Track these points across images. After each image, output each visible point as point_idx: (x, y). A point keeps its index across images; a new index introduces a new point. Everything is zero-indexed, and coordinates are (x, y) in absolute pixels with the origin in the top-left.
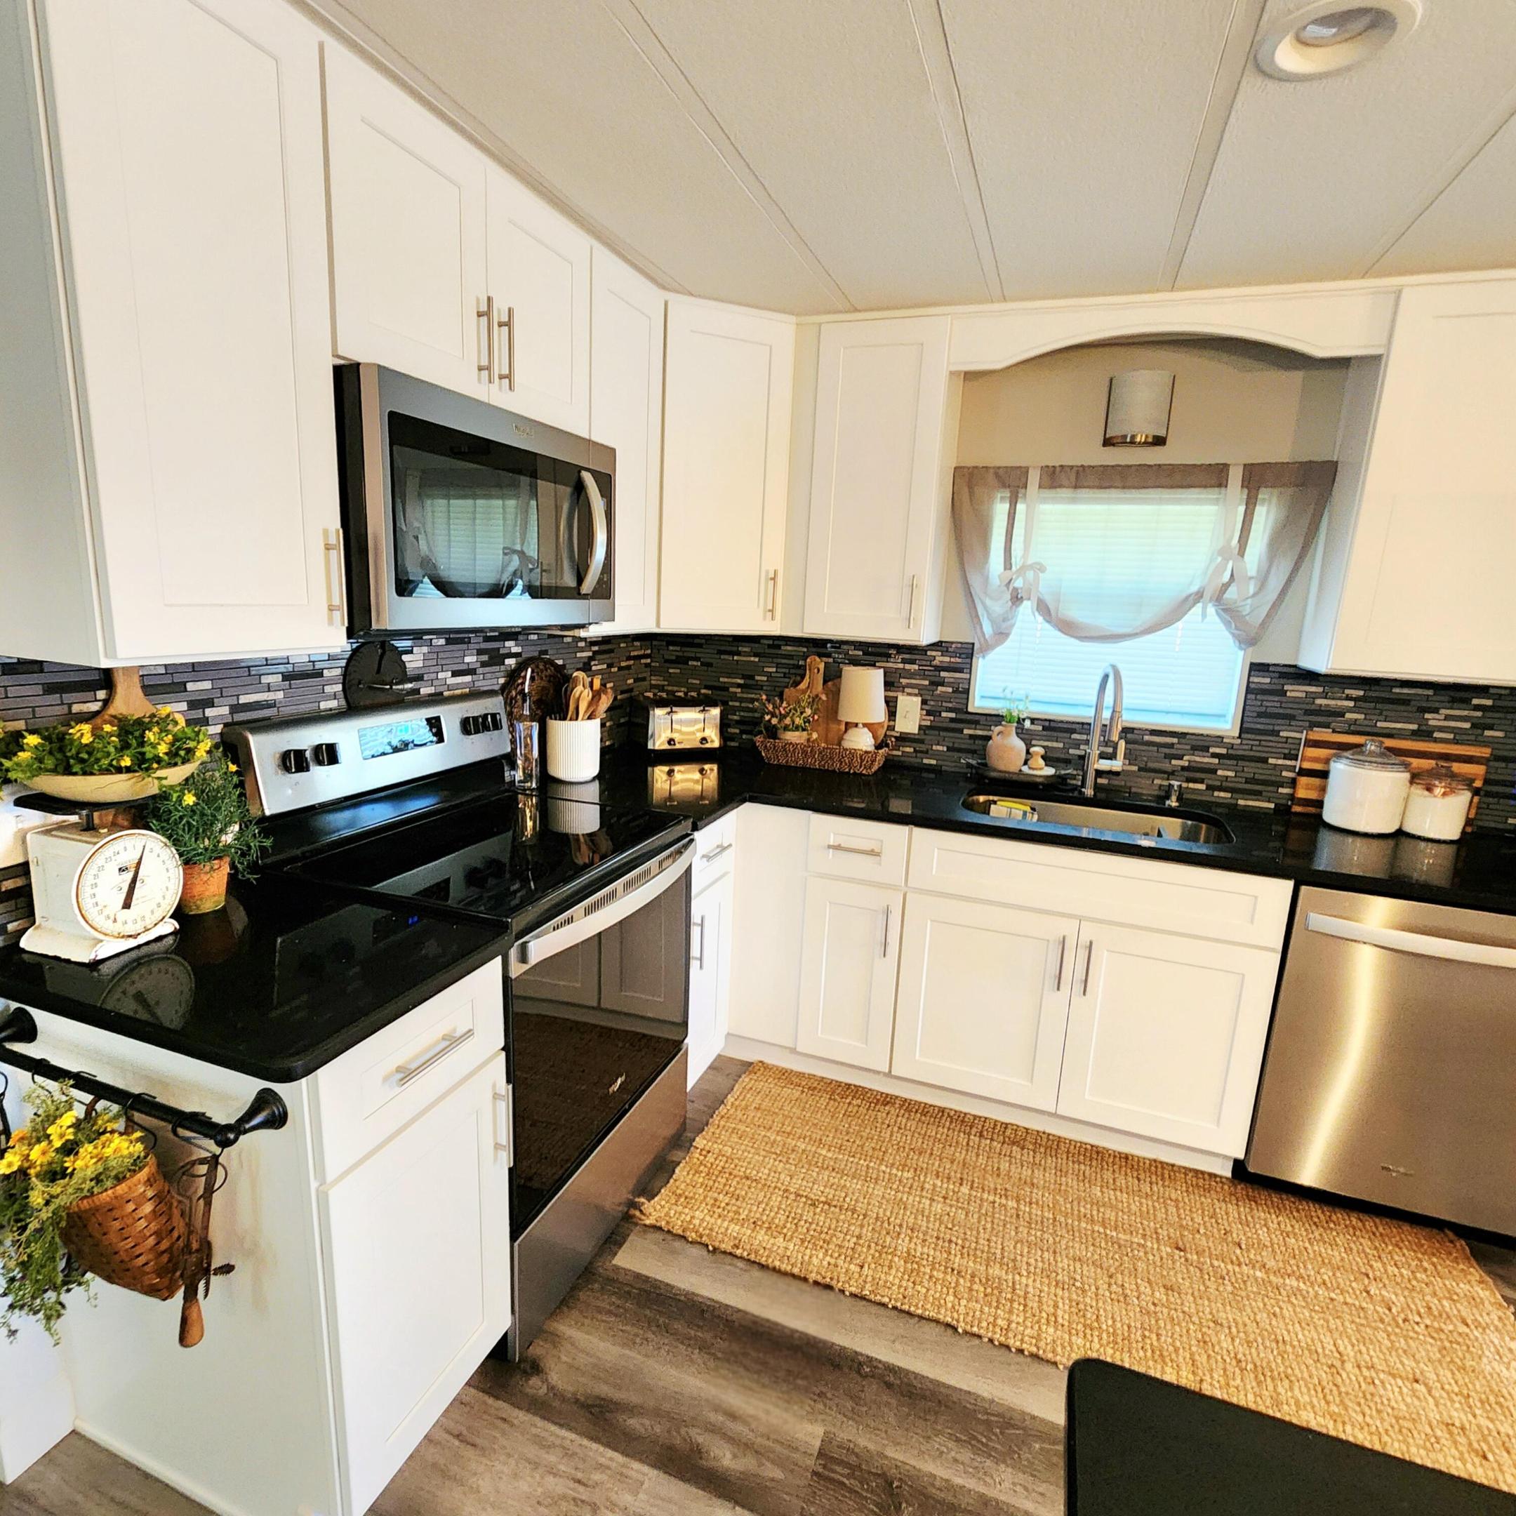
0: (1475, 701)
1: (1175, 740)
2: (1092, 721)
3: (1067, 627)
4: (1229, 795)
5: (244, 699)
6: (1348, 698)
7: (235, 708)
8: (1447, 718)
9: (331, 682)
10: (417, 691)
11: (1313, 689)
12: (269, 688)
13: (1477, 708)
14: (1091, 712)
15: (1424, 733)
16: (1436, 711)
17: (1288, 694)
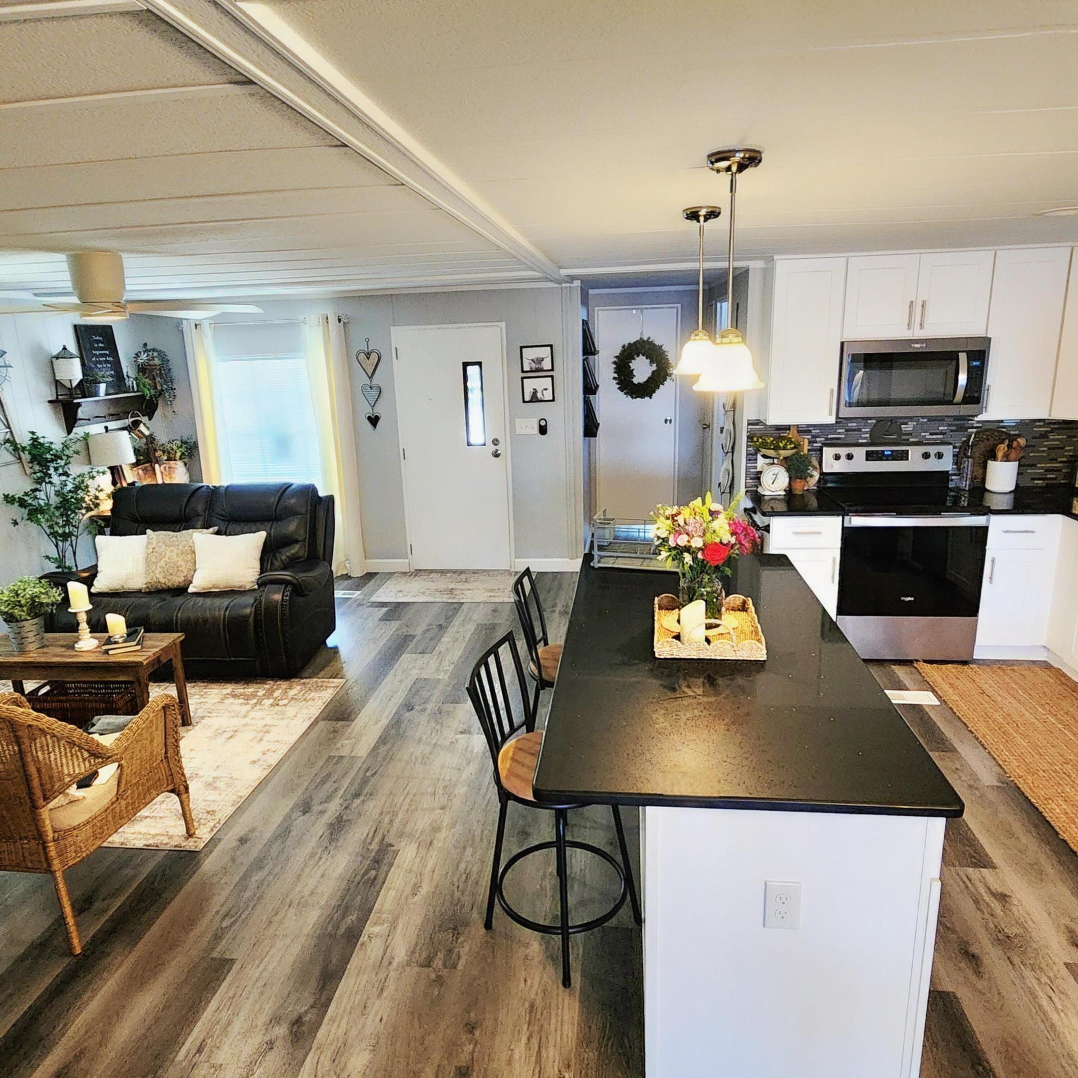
5: (830, 436)
7: (827, 439)
9: (866, 433)
10: (908, 440)
12: (839, 433)
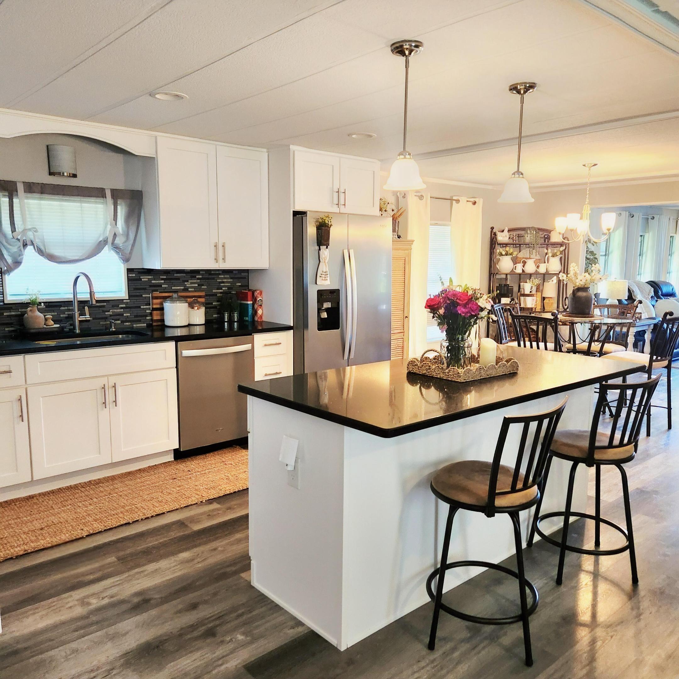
0: (197, 277)
1: (105, 304)
2: (73, 300)
3: (51, 258)
4: (130, 324)
6: (162, 279)
8: (192, 283)
11: (150, 277)
13: (198, 279)
14: (72, 296)
15: (186, 290)
16: (188, 282)
17: (142, 280)
